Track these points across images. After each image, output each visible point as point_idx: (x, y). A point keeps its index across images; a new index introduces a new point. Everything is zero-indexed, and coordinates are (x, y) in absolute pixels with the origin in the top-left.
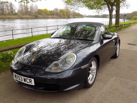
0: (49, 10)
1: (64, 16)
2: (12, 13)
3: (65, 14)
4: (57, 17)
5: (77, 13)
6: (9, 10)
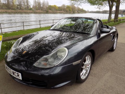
0: (57, 6)
3: (71, 10)
4: (64, 12)
5: (81, 9)
6: (26, 6)
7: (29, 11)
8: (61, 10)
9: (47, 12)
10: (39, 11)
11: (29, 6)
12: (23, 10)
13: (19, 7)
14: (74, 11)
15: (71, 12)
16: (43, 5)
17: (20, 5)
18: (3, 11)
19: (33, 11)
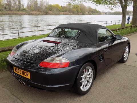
0: (60, 6)
1: (78, 12)
2: (20, 9)
3: (79, 10)
4: (70, 14)
5: (94, 9)
6: (17, 5)
7: (20, 12)
8: (66, 11)
9: (46, 13)
10: (34, 12)
11: (22, 6)
12: (13, 10)
13: (7, 7)
14: (83, 12)
15: (80, 13)
16: (41, 4)
17: (9, 4)
19: (26, 11)
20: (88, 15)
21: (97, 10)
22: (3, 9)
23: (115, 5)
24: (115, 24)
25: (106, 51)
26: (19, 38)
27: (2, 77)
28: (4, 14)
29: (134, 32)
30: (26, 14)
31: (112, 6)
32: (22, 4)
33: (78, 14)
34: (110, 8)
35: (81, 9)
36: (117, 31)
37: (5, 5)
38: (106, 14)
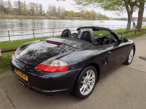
0: (75, 12)
1: (89, 17)
2: (41, 14)
3: (91, 16)
4: (82, 19)
6: (39, 11)
7: (41, 17)
8: (80, 16)
9: (63, 18)
10: (53, 17)
11: (43, 12)
12: (35, 15)
13: (31, 12)
14: (94, 18)
16: (59, 11)
17: (32, 10)
18: (13, 17)
19: (46, 16)
20: (98, 20)
21: (106, 16)
22: (27, 14)
23: (122, 11)
24: (121, 28)
25: (110, 54)
26: (34, 38)
27: (5, 76)
28: (28, 18)
29: (138, 36)
30: (46, 19)
31: (119, 11)
32: (43, 10)
33: (90, 20)
34: (117, 13)
35: (92, 15)
36: (122, 35)
37: (29, 11)
38: (114, 19)
